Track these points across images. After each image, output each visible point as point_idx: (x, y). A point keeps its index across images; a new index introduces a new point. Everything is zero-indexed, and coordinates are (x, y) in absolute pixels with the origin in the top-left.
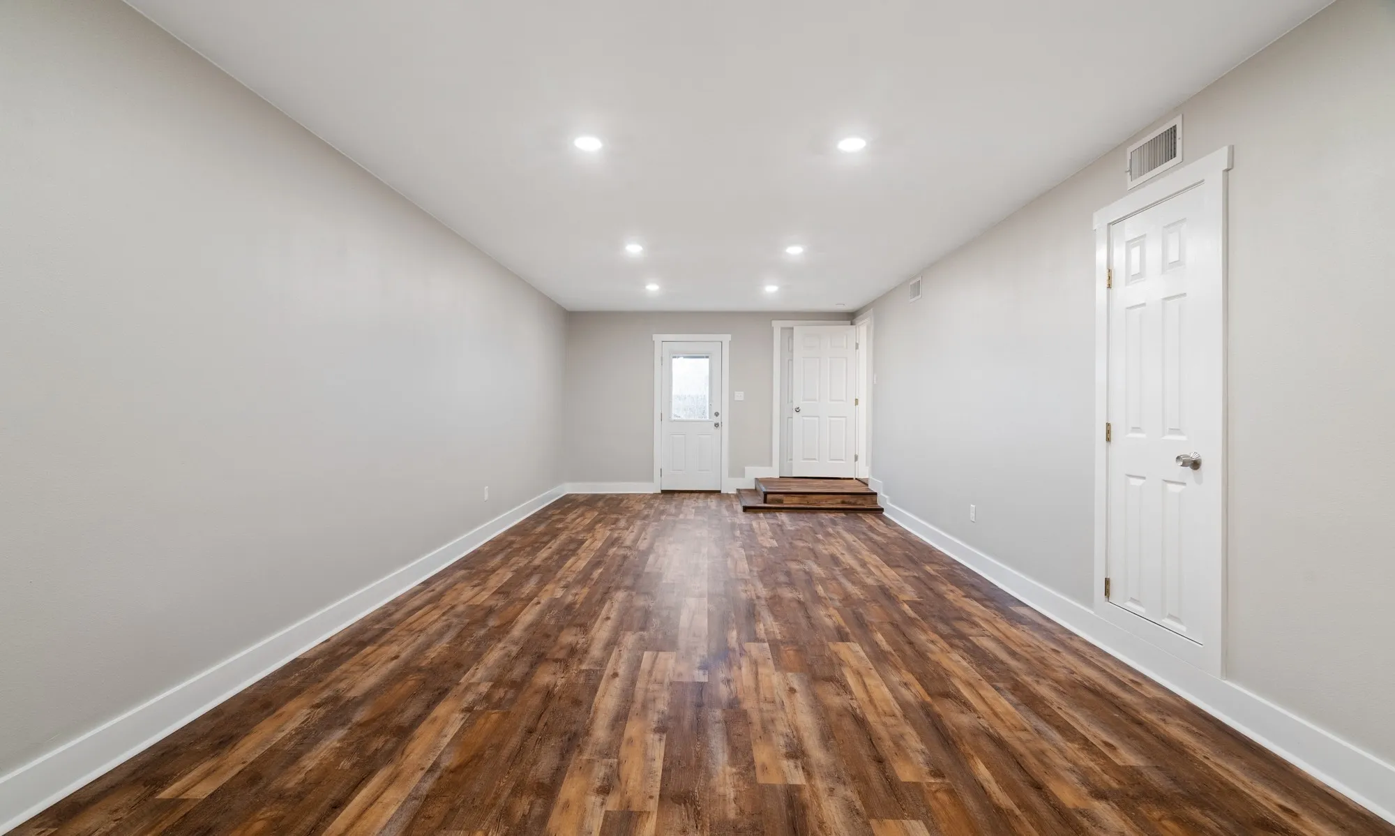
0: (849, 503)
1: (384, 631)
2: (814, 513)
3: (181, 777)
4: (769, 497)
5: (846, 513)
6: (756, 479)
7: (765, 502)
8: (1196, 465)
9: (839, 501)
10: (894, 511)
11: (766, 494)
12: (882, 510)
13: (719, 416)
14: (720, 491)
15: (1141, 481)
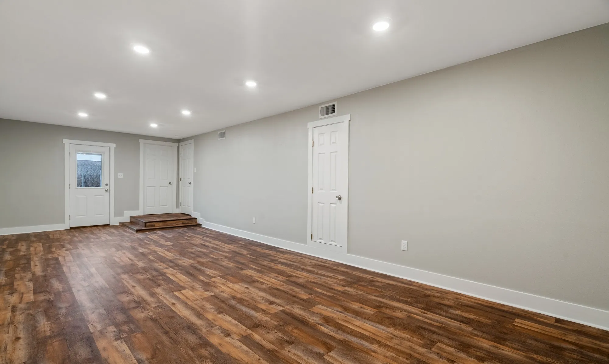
0: (185, 223)
2: (173, 229)
4: (147, 224)
5: (186, 228)
6: (130, 217)
7: (145, 226)
8: (340, 199)
9: (181, 223)
10: (205, 224)
11: (146, 223)
12: (201, 225)
13: (109, 186)
14: (109, 225)
15: (323, 204)
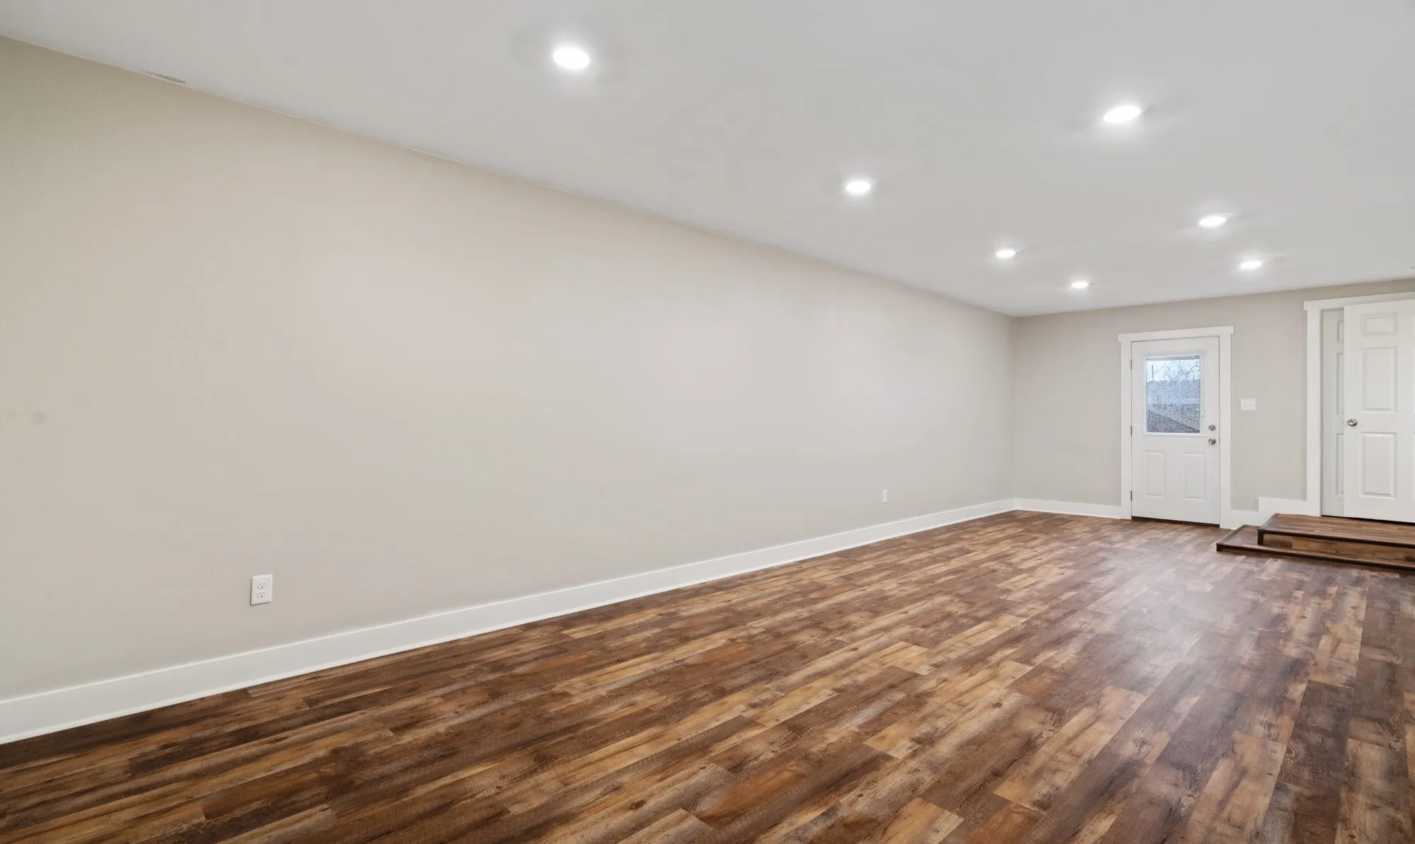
1: (742, 585)
3: (574, 628)
4: (1266, 537)
6: (1276, 515)
7: (1260, 542)
11: (1265, 534)
13: (1217, 430)
14: (1218, 526)
